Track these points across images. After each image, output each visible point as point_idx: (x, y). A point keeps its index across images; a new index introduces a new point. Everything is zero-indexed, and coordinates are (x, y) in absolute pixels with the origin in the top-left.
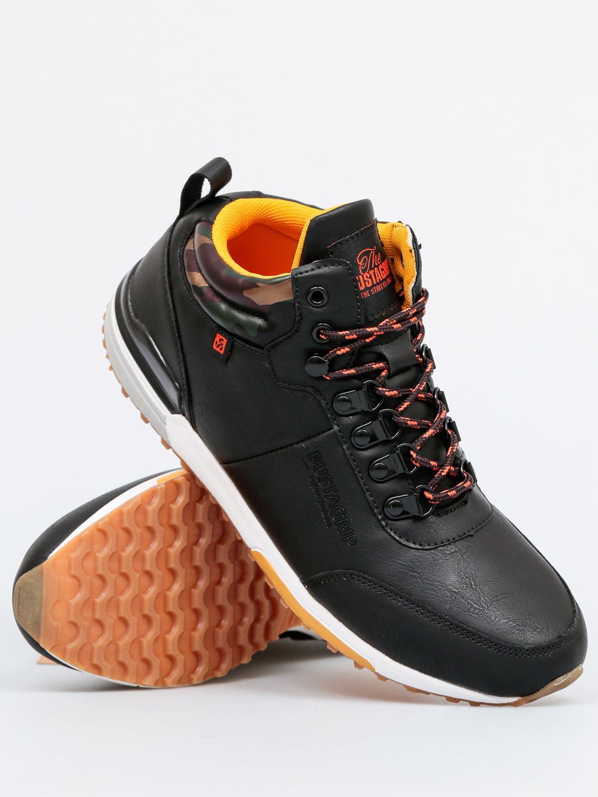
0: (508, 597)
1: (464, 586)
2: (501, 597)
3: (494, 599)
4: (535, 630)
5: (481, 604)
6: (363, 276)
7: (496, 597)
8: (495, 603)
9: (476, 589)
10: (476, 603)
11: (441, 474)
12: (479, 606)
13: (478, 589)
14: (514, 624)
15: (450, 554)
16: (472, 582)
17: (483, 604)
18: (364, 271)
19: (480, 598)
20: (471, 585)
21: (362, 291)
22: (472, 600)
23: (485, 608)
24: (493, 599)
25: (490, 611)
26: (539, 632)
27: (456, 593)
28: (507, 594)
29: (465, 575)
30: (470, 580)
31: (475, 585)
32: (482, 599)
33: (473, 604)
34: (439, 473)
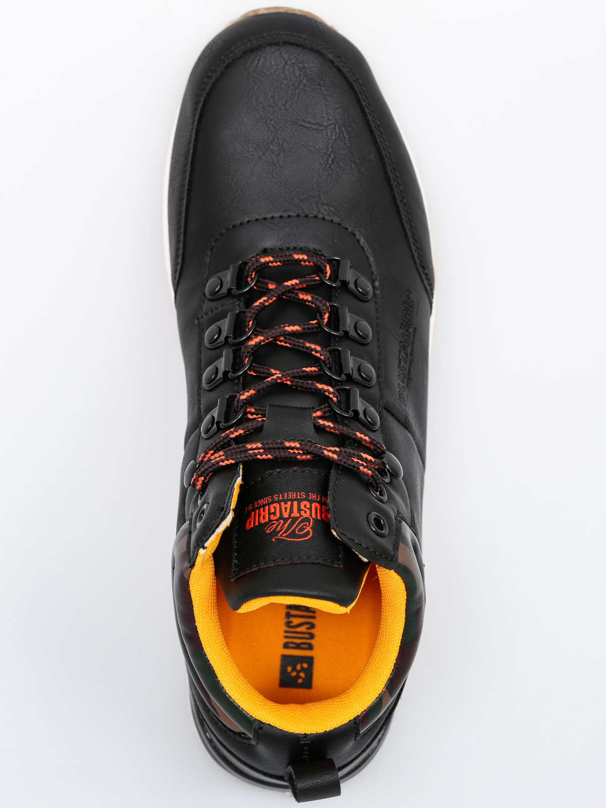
0: (304, 121)
1: (343, 163)
2: (312, 126)
3: (322, 128)
4: (304, 67)
5: (340, 133)
6: (311, 515)
7: (319, 129)
8: (325, 124)
9: (332, 152)
10: (344, 138)
11: (269, 298)
12: (343, 133)
13: (330, 150)
14: (322, 88)
15: (331, 205)
16: (330, 162)
17: (338, 132)
18: (307, 520)
19: (335, 139)
20: (333, 159)
21: (318, 502)
22: (345, 144)
23: (339, 126)
24: (323, 130)
25: (336, 119)
26: (301, 63)
27: (355, 163)
28: (302, 125)
29: (332, 173)
30: (330, 165)
31: (330, 156)
32: (334, 137)
33: (348, 140)
34: (270, 301)
